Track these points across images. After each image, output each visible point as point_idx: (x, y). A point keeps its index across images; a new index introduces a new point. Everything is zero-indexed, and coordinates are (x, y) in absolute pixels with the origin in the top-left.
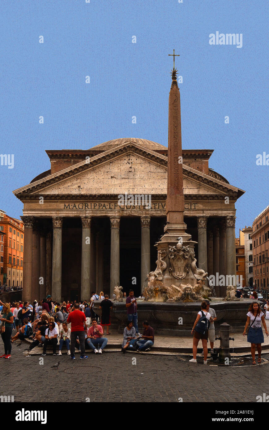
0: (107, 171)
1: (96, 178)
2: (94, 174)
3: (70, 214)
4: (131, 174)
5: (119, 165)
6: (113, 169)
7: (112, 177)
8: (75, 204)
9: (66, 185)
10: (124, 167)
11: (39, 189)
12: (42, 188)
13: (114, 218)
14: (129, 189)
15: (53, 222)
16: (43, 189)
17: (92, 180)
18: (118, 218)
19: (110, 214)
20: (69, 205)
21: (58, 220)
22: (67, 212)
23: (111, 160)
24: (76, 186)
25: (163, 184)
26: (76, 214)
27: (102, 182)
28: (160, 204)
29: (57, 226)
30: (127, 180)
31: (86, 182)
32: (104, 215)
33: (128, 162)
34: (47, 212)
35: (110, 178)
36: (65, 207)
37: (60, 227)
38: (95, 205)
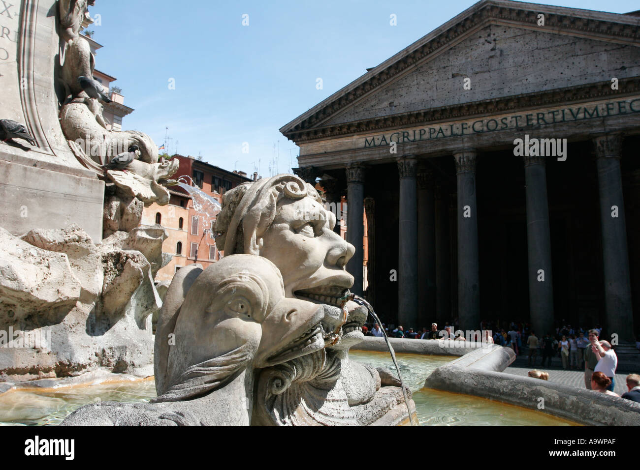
0: (443, 66)
1: (422, 82)
2: (420, 77)
3: (375, 156)
4: (494, 63)
5: (469, 50)
6: (455, 60)
7: (453, 76)
8: (384, 137)
9: (367, 106)
10: (479, 51)
11: (323, 119)
12: (328, 116)
13: (462, 151)
14: (491, 92)
15: (347, 172)
16: (329, 118)
17: (415, 88)
18: (471, 152)
19: (452, 147)
20: (373, 139)
21: (354, 168)
22: (370, 153)
23: (450, 43)
24: (386, 104)
25: (571, 66)
26: (386, 155)
27: (435, 88)
28: (567, 111)
29: (354, 180)
30: (486, 75)
31: (403, 93)
32: (441, 148)
33: (486, 41)
34: (336, 157)
35: (450, 77)
36: (367, 145)
37: (358, 182)
38: (423, 132)
